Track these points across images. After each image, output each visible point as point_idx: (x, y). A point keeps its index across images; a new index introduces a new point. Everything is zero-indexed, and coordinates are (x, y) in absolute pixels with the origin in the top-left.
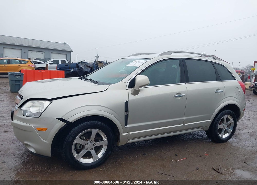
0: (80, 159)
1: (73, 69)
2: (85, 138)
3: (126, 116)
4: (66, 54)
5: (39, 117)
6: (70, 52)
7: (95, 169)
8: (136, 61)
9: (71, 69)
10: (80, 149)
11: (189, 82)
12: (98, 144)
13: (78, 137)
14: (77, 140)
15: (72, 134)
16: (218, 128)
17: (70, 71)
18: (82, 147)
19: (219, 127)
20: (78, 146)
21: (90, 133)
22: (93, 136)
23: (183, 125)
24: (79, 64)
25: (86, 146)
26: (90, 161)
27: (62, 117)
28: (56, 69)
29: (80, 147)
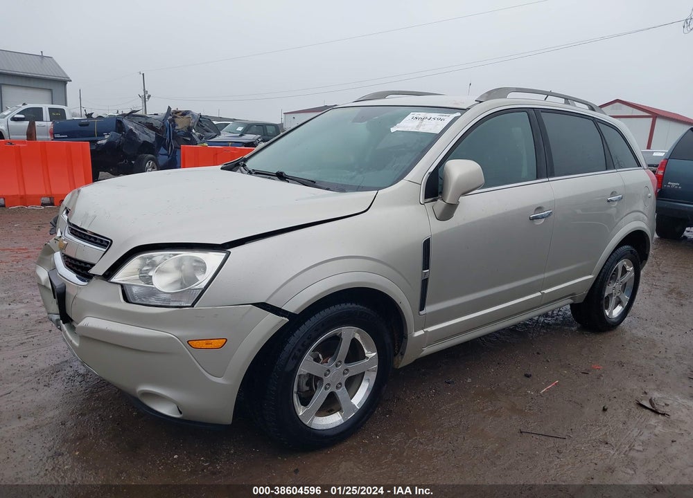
0: (313, 419)
1: (107, 137)
2: (320, 356)
3: (425, 283)
4: (51, 90)
5: (193, 305)
6: (64, 82)
7: (348, 443)
8: (416, 114)
9: (101, 135)
10: (308, 388)
11: (554, 176)
12: (355, 368)
13: (308, 357)
14: (307, 366)
15: (294, 348)
16: (606, 294)
17: (99, 142)
18: (313, 381)
19: (609, 290)
20: (305, 383)
21: (337, 339)
22: (344, 348)
23: (539, 294)
24: (125, 121)
25: (326, 380)
26: (333, 420)
27: (268, 299)
28: (49, 137)
29: (309, 384)
